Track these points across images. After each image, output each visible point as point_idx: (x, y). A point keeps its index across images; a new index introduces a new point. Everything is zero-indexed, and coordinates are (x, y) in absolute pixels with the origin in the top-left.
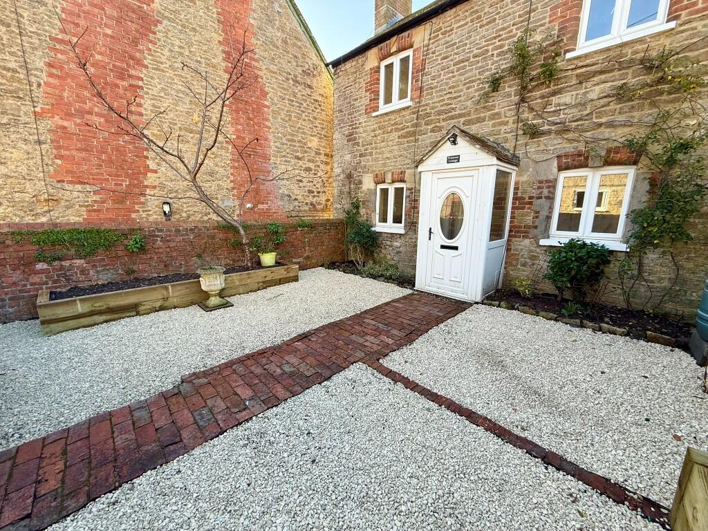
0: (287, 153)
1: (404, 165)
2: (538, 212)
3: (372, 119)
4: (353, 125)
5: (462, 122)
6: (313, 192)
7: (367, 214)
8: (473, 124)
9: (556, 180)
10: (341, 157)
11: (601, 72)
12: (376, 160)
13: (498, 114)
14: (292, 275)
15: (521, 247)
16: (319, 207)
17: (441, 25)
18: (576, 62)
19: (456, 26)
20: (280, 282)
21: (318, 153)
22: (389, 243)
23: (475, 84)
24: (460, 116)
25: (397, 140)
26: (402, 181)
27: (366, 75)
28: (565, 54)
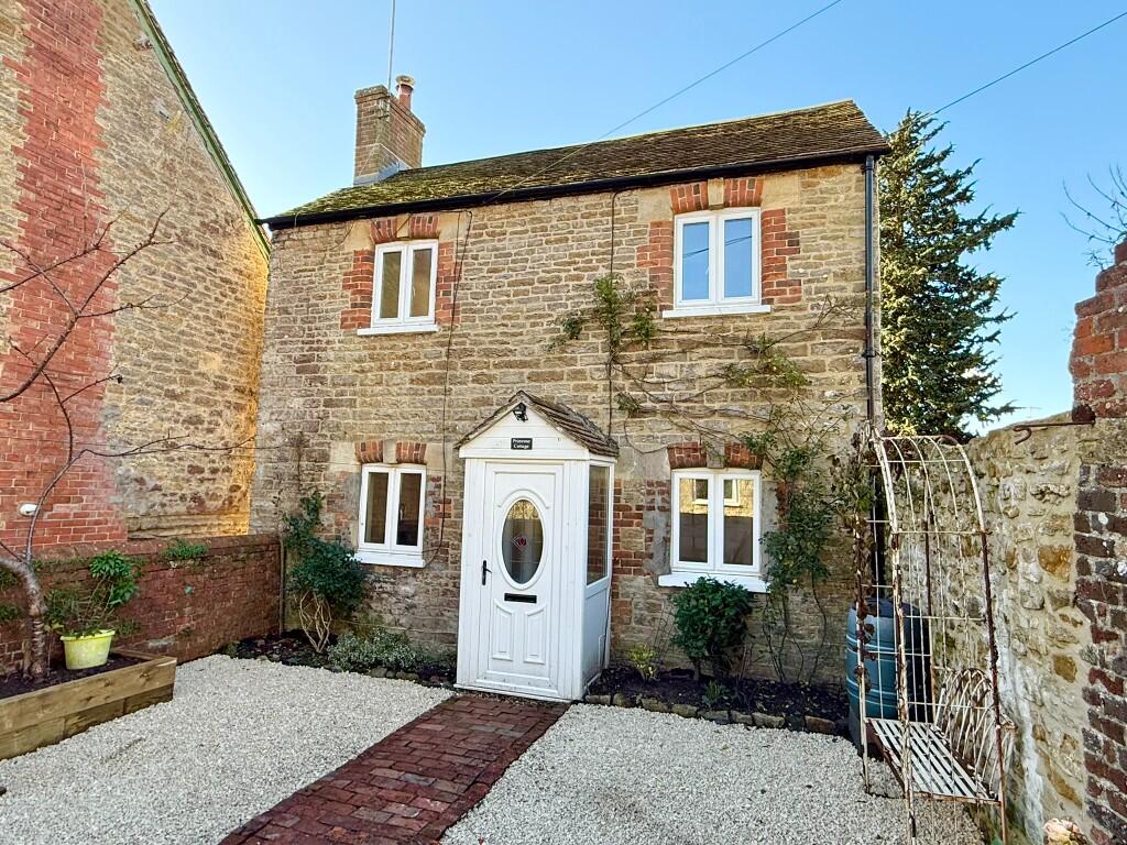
0: (148, 385)
1: (422, 432)
2: (651, 532)
3: (357, 340)
4: (313, 342)
5: (526, 375)
6: (202, 471)
7: (338, 524)
8: (545, 381)
9: (670, 481)
10: (279, 400)
11: (706, 344)
12: (364, 416)
13: (581, 372)
14: (157, 685)
15: (633, 590)
16: (211, 504)
17: (485, 221)
18: (675, 323)
19: (510, 230)
20: (125, 707)
21: (220, 386)
22: (388, 587)
23: (545, 321)
24: (523, 364)
25: (408, 386)
26: (419, 461)
27: (346, 259)
28: (661, 310)
